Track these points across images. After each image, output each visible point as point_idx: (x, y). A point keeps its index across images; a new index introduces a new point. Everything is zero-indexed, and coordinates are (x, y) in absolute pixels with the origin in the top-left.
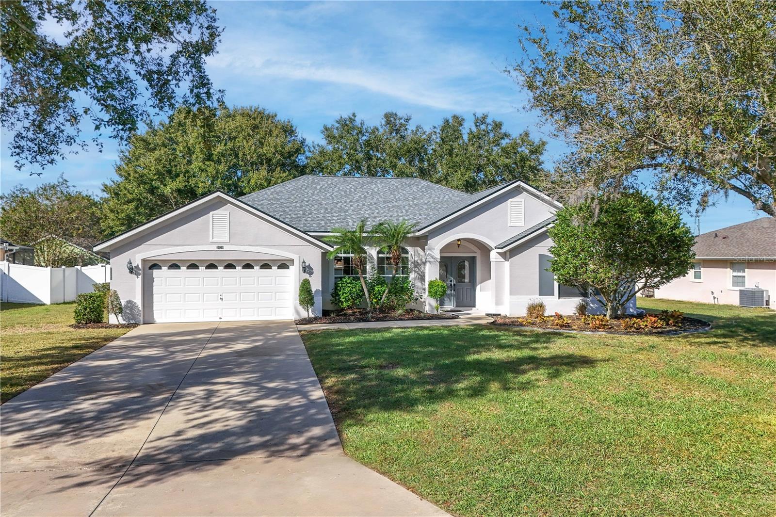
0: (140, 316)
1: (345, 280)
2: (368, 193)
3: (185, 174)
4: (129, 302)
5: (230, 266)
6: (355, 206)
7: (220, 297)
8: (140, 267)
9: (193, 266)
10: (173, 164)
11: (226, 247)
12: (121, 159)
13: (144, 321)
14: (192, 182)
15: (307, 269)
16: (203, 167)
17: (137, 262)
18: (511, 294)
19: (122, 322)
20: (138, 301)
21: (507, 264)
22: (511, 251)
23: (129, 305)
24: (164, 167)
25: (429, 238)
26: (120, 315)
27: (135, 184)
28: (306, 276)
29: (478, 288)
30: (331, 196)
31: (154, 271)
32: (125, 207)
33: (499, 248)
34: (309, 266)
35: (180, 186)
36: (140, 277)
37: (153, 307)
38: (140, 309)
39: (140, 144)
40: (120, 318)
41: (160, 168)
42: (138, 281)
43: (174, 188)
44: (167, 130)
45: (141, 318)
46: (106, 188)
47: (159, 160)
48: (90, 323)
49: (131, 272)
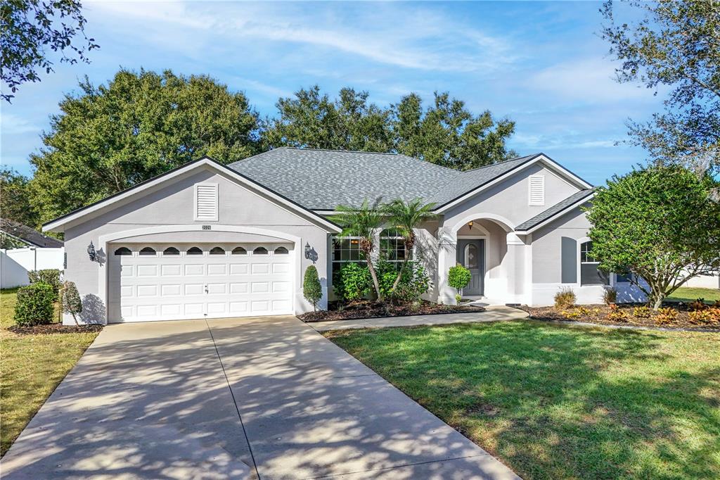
0: (104, 314)
1: (350, 267)
2: (355, 168)
3: (131, 144)
4: (90, 296)
5: (218, 250)
6: (347, 181)
7: (205, 288)
8: (104, 251)
9: (172, 251)
10: (116, 133)
11: (214, 228)
12: (54, 127)
13: (108, 321)
14: (140, 154)
15: (310, 254)
16: (152, 138)
17: (101, 245)
18: (534, 281)
19: (81, 323)
20: (102, 295)
21: (528, 249)
22: (533, 233)
23: (90, 301)
24: (106, 136)
25: (445, 217)
26: (78, 314)
27: (71, 155)
28: (310, 263)
29: (487, 275)
30: (316, 170)
31: (122, 256)
32: (59, 181)
33: (518, 230)
34: (313, 251)
35: (126, 158)
36: (104, 264)
37: (120, 302)
38: (105, 305)
39: (77, 111)
40: (78, 317)
41: (101, 138)
42: (102, 270)
43: (119, 160)
44: (108, 96)
45: (105, 317)
46: (35, 159)
47: (99, 129)
48: (37, 324)
49: (93, 259)
